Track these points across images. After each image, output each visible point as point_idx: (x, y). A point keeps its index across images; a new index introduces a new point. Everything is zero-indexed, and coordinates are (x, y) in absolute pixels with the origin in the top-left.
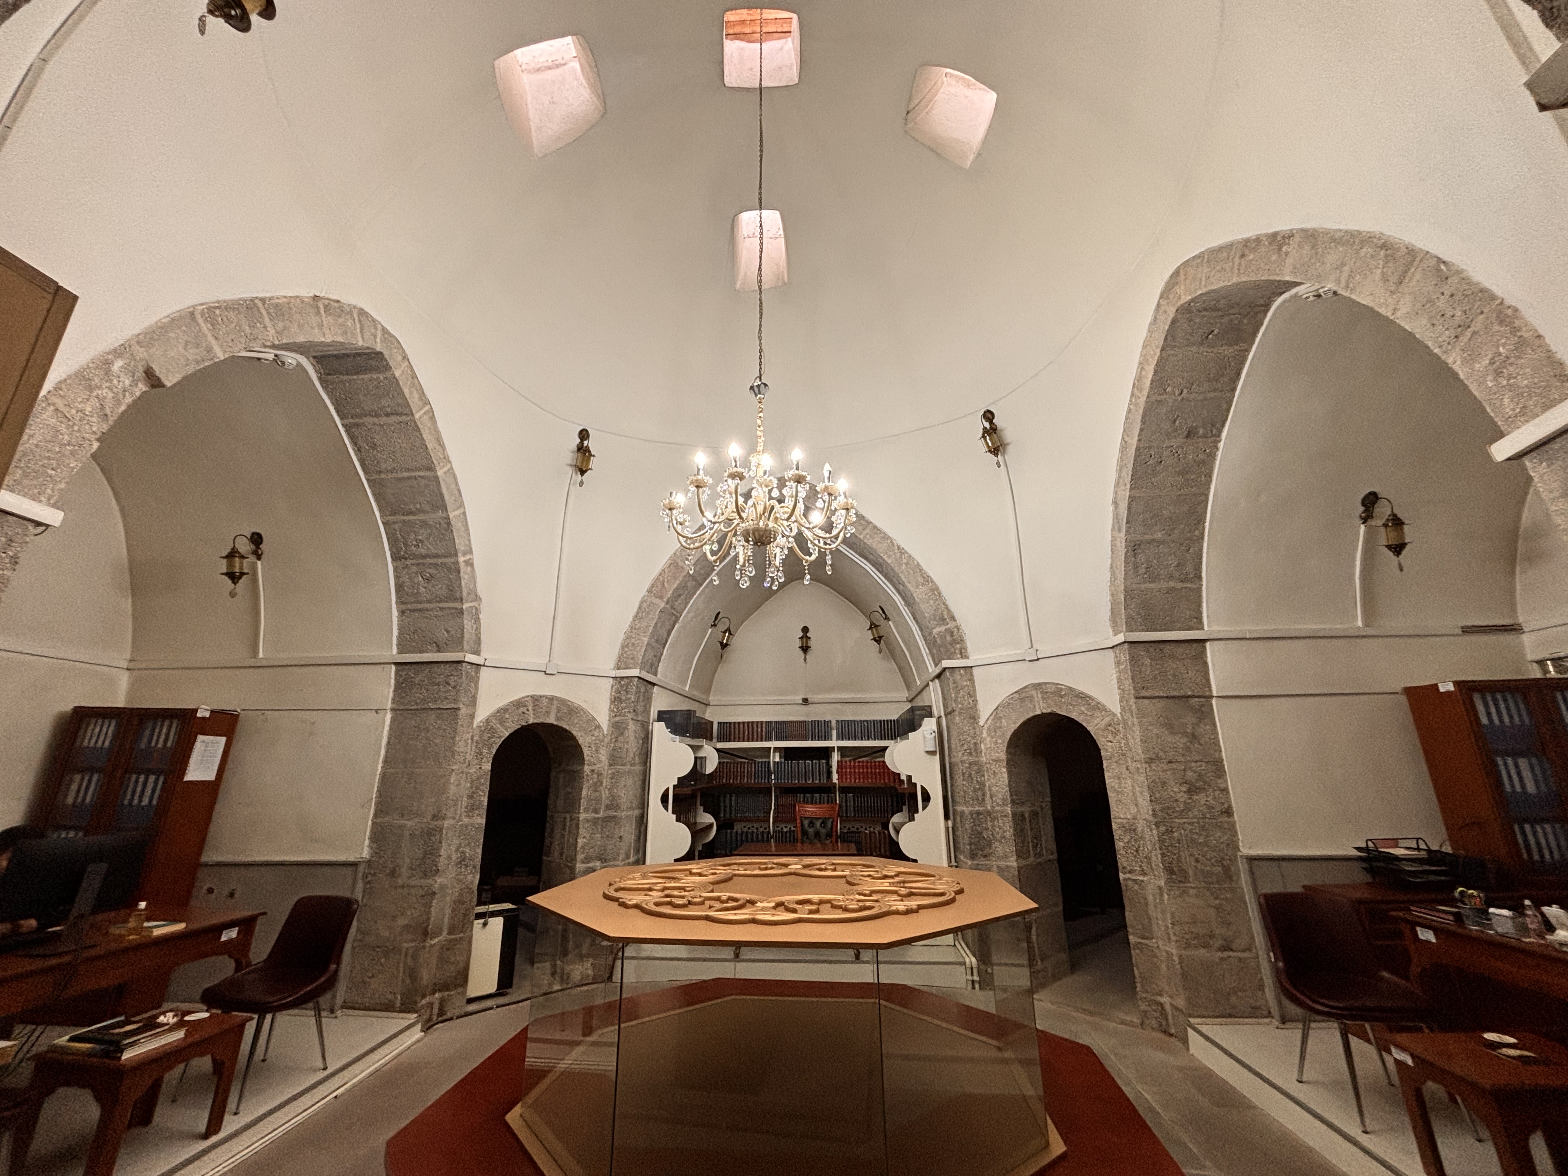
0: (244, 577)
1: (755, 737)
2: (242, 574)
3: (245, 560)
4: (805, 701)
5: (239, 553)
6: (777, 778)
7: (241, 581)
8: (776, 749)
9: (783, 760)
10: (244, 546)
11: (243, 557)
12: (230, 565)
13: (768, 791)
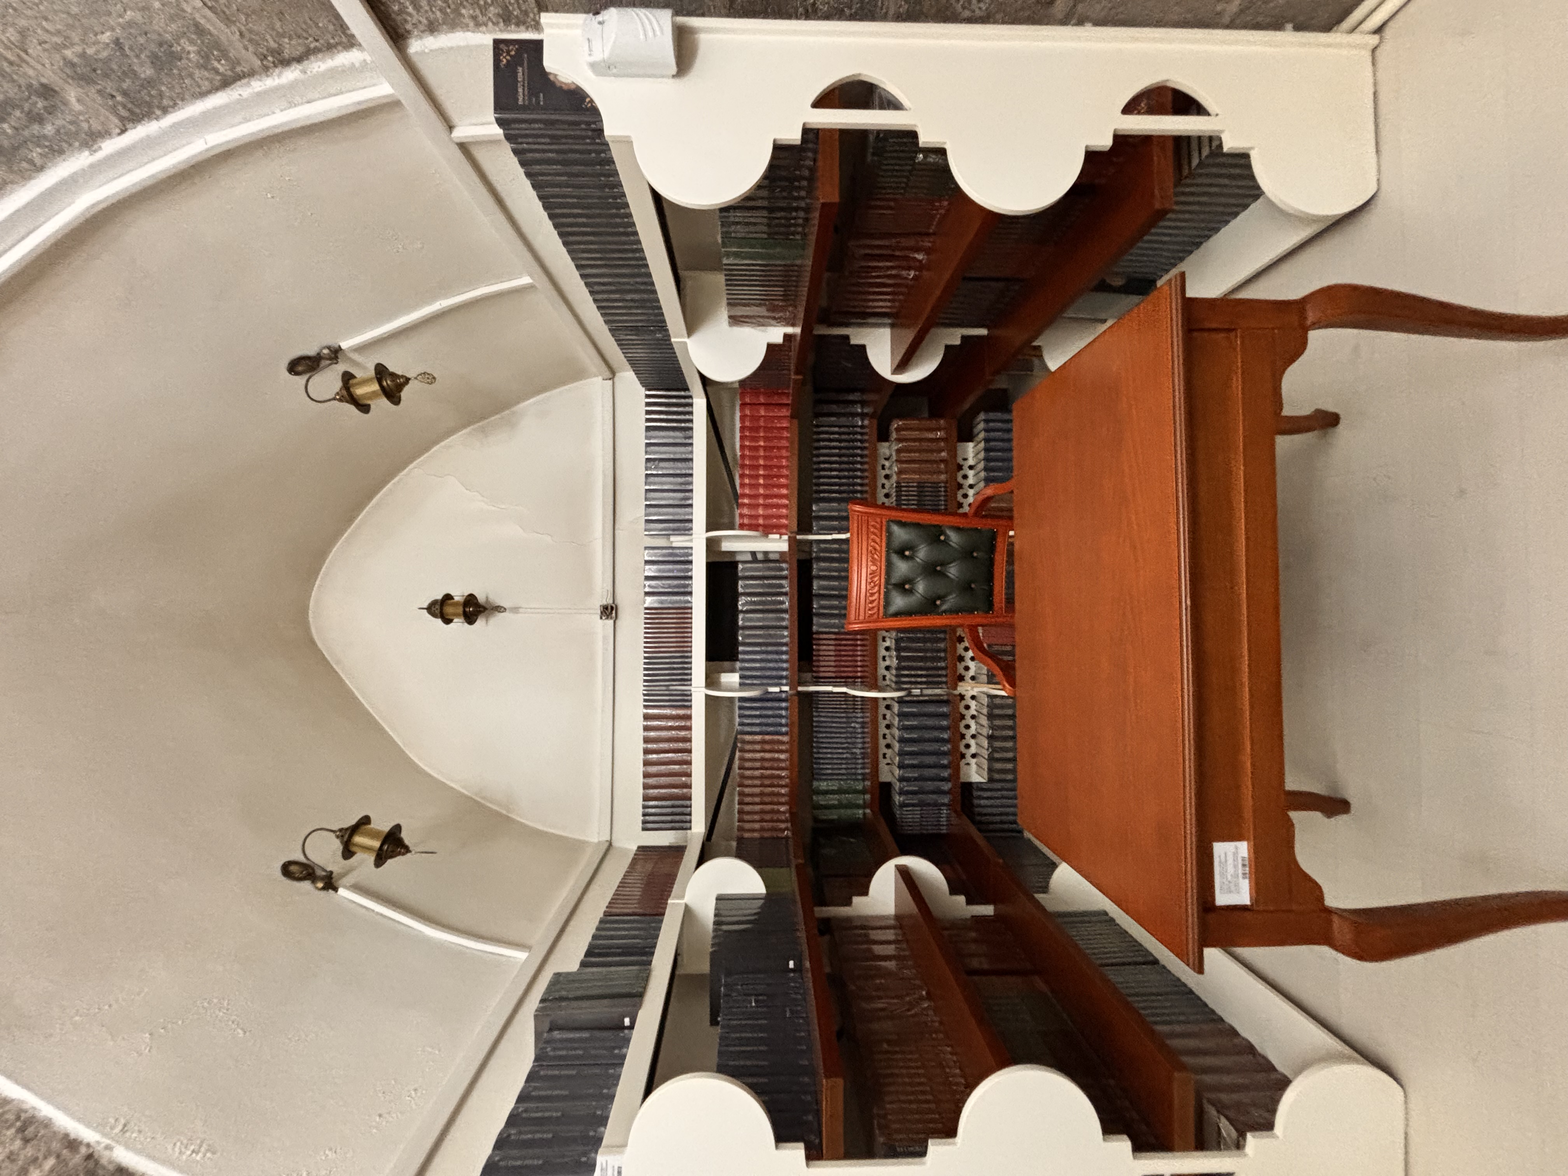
1: (683, 733)
4: (609, 611)
6: (777, 680)
8: (711, 681)
9: (738, 665)
13: (808, 702)
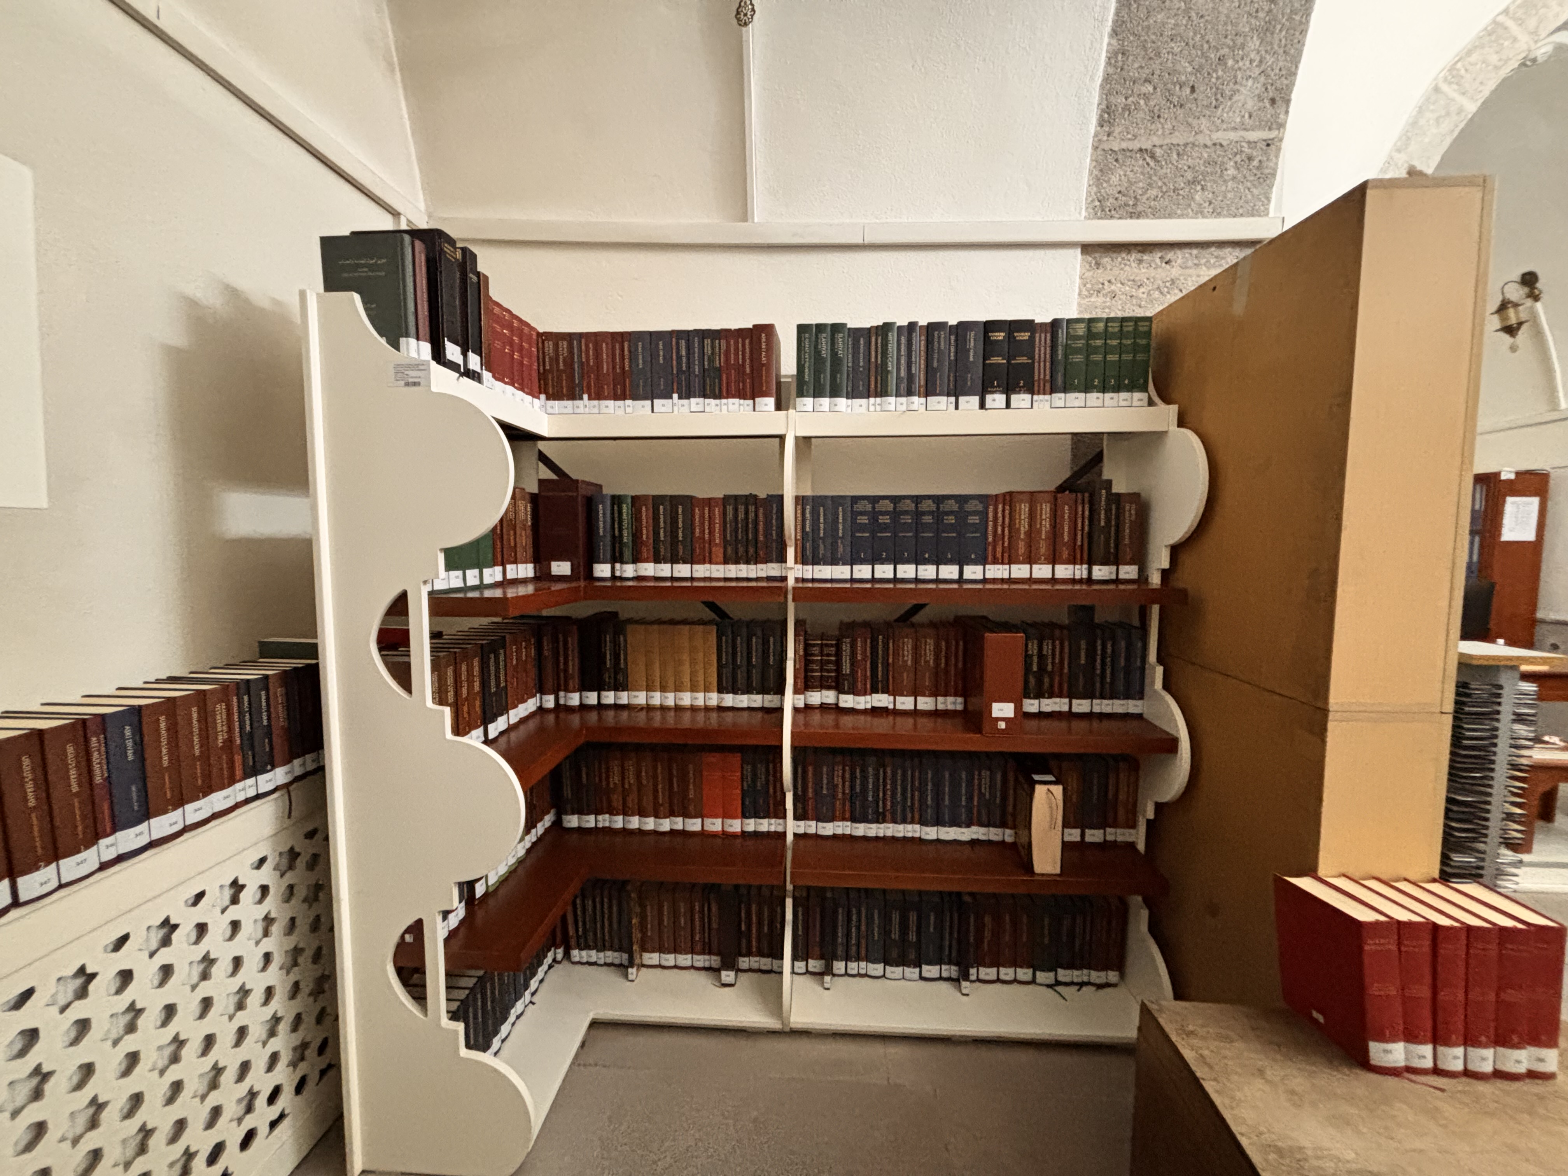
0: (1524, 328)
2: (1520, 324)
3: (1521, 308)
5: (1512, 302)
7: (1520, 332)
10: (1516, 293)
11: (1516, 305)
12: (1504, 319)
